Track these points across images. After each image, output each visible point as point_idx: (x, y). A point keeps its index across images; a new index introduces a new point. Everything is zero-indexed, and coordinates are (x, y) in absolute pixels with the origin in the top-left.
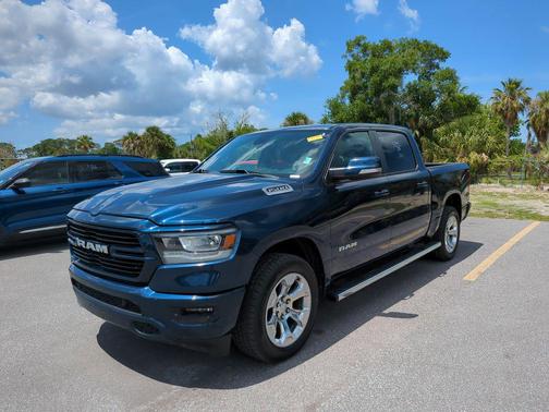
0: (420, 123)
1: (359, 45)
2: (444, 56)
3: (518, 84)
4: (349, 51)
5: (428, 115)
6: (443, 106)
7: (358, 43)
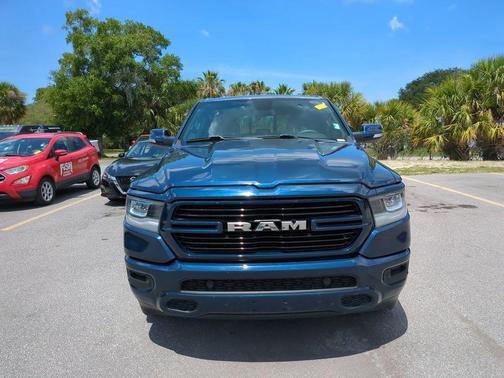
0: (154, 103)
1: (81, 18)
2: (166, 44)
3: (215, 75)
4: (69, 22)
5: (159, 95)
6: (170, 88)
7: (80, 15)
